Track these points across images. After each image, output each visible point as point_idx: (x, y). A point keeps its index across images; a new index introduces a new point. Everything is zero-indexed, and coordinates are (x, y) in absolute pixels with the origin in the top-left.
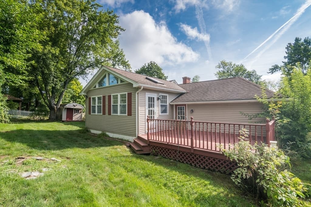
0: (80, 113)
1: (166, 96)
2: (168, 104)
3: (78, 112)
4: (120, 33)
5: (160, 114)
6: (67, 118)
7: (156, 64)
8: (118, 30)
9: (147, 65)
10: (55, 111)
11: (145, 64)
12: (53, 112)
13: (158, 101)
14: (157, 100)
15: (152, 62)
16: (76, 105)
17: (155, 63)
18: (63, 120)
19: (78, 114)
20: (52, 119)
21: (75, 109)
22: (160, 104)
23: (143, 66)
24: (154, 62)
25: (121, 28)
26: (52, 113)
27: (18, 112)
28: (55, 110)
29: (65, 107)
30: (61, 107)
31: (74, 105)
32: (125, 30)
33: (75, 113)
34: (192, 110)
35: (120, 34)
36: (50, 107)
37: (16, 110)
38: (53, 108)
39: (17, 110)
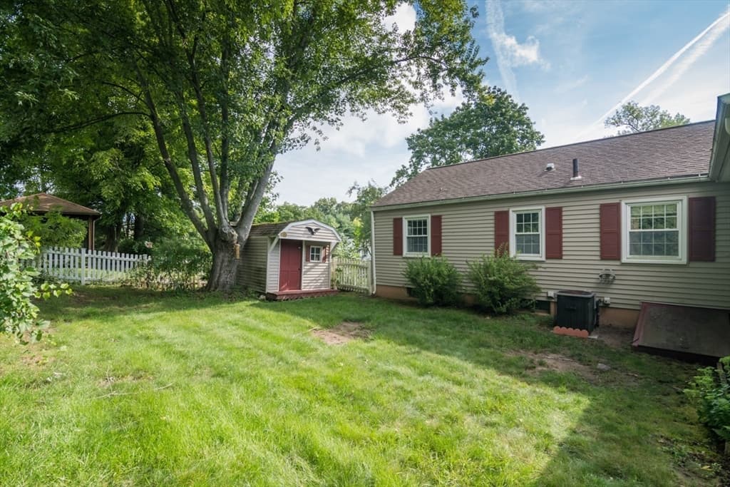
0: (324, 259)
3: (318, 257)
6: (281, 284)
10: (234, 255)
12: (226, 259)
16: (316, 230)
18: (268, 290)
19: (316, 265)
20: (224, 286)
21: (309, 244)
26: (223, 261)
27: (87, 258)
28: (234, 251)
29: (280, 236)
30: (253, 237)
31: (310, 229)
33: (307, 260)
36: (211, 239)
37: (80, 252)
38: (225, 241)
39: (84, 250)
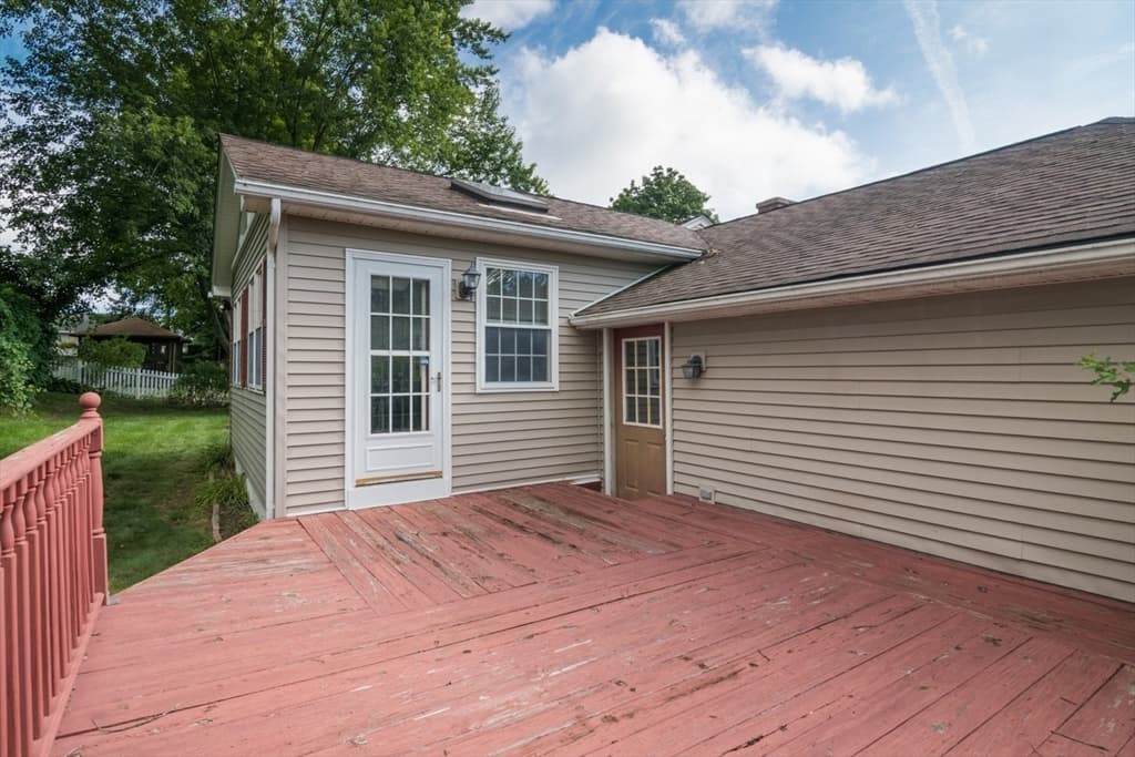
1: (543, 277)
2: (554, 323)
4: (487, 55)
5: (482, 384)
7: (681, 177)
8: (481, 39)
9: (639, 184)
11: (633, 182)
13: (467, 306)
14: (455, 300)
15: (660, 168)
17: (675, 173)
22: (483, 321)
23: (625, 190)
24: (669, 170)
25: (490, 28)
32: (508, 36)
34: (697, 360)
35: (490, 57)
